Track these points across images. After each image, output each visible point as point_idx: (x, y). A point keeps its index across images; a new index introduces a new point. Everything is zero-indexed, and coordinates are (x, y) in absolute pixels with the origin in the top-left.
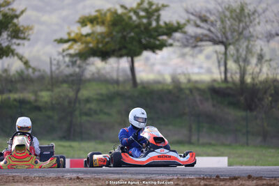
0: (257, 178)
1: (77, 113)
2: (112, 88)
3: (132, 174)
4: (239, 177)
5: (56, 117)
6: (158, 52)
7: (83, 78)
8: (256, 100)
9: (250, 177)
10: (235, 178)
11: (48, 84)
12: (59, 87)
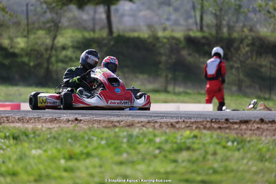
0: (270, 122)
1: (53, 59)
2: (87, 35)
3: (133, 116)
4: (250, 121)
5: (32, 64)
7: (60, 25)
8: (232, 49)
9: (262, 121)
10: (246, 122)
11: (24, 30)
12: (35, 33)
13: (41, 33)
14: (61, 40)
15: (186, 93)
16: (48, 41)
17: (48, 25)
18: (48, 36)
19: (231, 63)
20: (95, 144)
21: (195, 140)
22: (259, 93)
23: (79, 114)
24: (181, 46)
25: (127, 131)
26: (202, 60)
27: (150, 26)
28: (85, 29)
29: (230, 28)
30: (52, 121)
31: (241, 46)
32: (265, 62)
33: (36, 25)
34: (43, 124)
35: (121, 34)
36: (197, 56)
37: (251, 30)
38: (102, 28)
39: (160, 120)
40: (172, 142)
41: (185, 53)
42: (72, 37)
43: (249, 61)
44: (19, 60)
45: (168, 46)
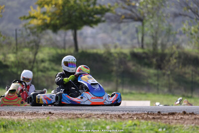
0: (190, 114)
1: (35, 69)
2: (59, 51)
3: (91, 110)
4: (176, 113)
5: (19, 73)
6: (94, 26)
7: (40, 44)
8: (164, 61)
9: (185, 113)
10: (173, 114)
11: (14, 48)
12: (22, 51)
13: (26, 50)
14: (40, 56)
15: (131, 93)
16: (31, 56)
17: (31, 45)
18: (31, 53)
19: (164, 71)
20: (63, 130)
21: (135, 127)
22: (184, 93)
23: (52, 109)
24: (128, 59)
25: (86, 121)
26: (143, 69)
27: (105, 45)
28: (58, 47)
29: (163, 46)
30: (33, 114)
31: (171, 59)
32: (189, 70)
33: (23, 45)
34: (26, 116)
35: (84, 50)
36: (139, 66)
37: (178, 47)
38: (70, 47)
39: (111, 113)
40: (119, 129)
41: (130, 64)
42: (48, 53)
43: (177, 70)
44: (9, 70)
45: (118, 59)
